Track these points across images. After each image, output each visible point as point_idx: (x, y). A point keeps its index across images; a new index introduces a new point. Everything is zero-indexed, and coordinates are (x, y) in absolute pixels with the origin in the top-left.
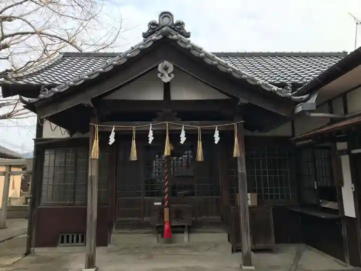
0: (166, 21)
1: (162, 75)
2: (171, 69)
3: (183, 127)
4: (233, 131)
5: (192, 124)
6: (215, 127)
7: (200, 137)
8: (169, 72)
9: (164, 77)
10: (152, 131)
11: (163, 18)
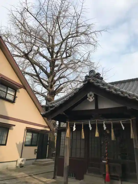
0: (92, 74)
1: (89, 98)
2: (93, 95)
3: (104, 122)
4: (130, 124)
5: (108, 120)
6: (120, 122)
7: (112, 127)
8: (92, 97)
9: (90, 99)
10: (90, 125)
11: (91, 73)
